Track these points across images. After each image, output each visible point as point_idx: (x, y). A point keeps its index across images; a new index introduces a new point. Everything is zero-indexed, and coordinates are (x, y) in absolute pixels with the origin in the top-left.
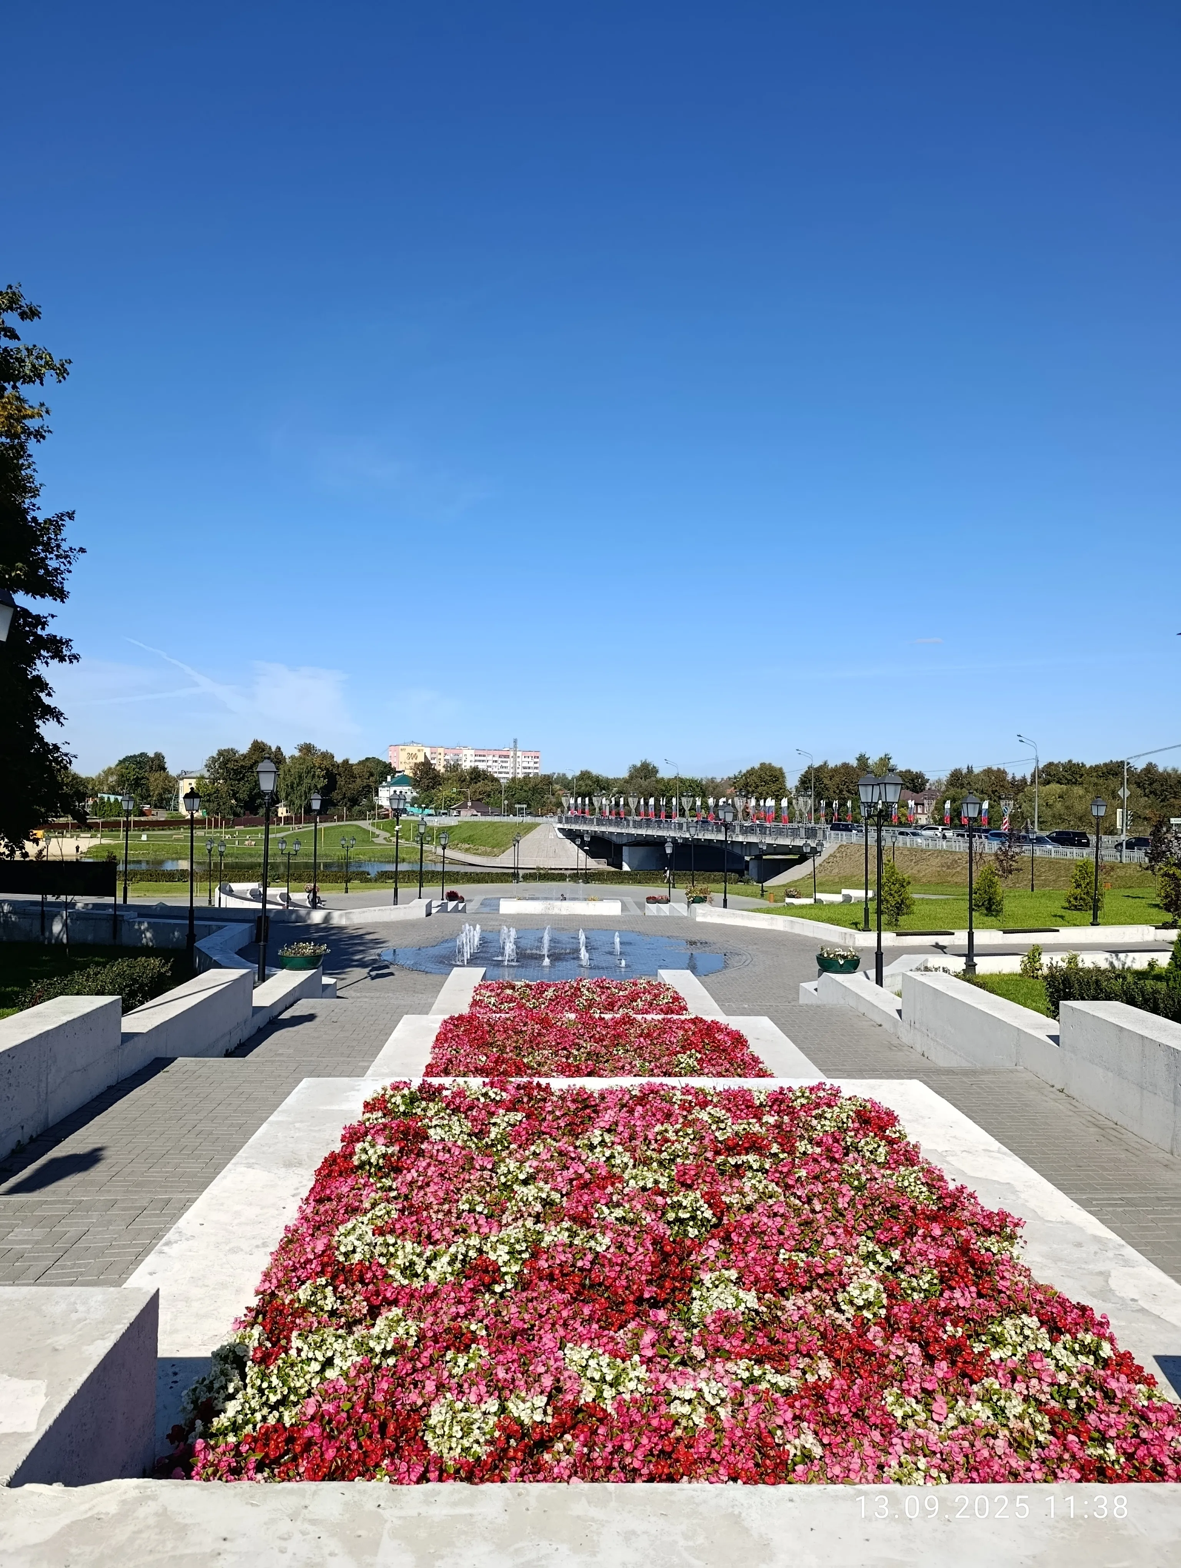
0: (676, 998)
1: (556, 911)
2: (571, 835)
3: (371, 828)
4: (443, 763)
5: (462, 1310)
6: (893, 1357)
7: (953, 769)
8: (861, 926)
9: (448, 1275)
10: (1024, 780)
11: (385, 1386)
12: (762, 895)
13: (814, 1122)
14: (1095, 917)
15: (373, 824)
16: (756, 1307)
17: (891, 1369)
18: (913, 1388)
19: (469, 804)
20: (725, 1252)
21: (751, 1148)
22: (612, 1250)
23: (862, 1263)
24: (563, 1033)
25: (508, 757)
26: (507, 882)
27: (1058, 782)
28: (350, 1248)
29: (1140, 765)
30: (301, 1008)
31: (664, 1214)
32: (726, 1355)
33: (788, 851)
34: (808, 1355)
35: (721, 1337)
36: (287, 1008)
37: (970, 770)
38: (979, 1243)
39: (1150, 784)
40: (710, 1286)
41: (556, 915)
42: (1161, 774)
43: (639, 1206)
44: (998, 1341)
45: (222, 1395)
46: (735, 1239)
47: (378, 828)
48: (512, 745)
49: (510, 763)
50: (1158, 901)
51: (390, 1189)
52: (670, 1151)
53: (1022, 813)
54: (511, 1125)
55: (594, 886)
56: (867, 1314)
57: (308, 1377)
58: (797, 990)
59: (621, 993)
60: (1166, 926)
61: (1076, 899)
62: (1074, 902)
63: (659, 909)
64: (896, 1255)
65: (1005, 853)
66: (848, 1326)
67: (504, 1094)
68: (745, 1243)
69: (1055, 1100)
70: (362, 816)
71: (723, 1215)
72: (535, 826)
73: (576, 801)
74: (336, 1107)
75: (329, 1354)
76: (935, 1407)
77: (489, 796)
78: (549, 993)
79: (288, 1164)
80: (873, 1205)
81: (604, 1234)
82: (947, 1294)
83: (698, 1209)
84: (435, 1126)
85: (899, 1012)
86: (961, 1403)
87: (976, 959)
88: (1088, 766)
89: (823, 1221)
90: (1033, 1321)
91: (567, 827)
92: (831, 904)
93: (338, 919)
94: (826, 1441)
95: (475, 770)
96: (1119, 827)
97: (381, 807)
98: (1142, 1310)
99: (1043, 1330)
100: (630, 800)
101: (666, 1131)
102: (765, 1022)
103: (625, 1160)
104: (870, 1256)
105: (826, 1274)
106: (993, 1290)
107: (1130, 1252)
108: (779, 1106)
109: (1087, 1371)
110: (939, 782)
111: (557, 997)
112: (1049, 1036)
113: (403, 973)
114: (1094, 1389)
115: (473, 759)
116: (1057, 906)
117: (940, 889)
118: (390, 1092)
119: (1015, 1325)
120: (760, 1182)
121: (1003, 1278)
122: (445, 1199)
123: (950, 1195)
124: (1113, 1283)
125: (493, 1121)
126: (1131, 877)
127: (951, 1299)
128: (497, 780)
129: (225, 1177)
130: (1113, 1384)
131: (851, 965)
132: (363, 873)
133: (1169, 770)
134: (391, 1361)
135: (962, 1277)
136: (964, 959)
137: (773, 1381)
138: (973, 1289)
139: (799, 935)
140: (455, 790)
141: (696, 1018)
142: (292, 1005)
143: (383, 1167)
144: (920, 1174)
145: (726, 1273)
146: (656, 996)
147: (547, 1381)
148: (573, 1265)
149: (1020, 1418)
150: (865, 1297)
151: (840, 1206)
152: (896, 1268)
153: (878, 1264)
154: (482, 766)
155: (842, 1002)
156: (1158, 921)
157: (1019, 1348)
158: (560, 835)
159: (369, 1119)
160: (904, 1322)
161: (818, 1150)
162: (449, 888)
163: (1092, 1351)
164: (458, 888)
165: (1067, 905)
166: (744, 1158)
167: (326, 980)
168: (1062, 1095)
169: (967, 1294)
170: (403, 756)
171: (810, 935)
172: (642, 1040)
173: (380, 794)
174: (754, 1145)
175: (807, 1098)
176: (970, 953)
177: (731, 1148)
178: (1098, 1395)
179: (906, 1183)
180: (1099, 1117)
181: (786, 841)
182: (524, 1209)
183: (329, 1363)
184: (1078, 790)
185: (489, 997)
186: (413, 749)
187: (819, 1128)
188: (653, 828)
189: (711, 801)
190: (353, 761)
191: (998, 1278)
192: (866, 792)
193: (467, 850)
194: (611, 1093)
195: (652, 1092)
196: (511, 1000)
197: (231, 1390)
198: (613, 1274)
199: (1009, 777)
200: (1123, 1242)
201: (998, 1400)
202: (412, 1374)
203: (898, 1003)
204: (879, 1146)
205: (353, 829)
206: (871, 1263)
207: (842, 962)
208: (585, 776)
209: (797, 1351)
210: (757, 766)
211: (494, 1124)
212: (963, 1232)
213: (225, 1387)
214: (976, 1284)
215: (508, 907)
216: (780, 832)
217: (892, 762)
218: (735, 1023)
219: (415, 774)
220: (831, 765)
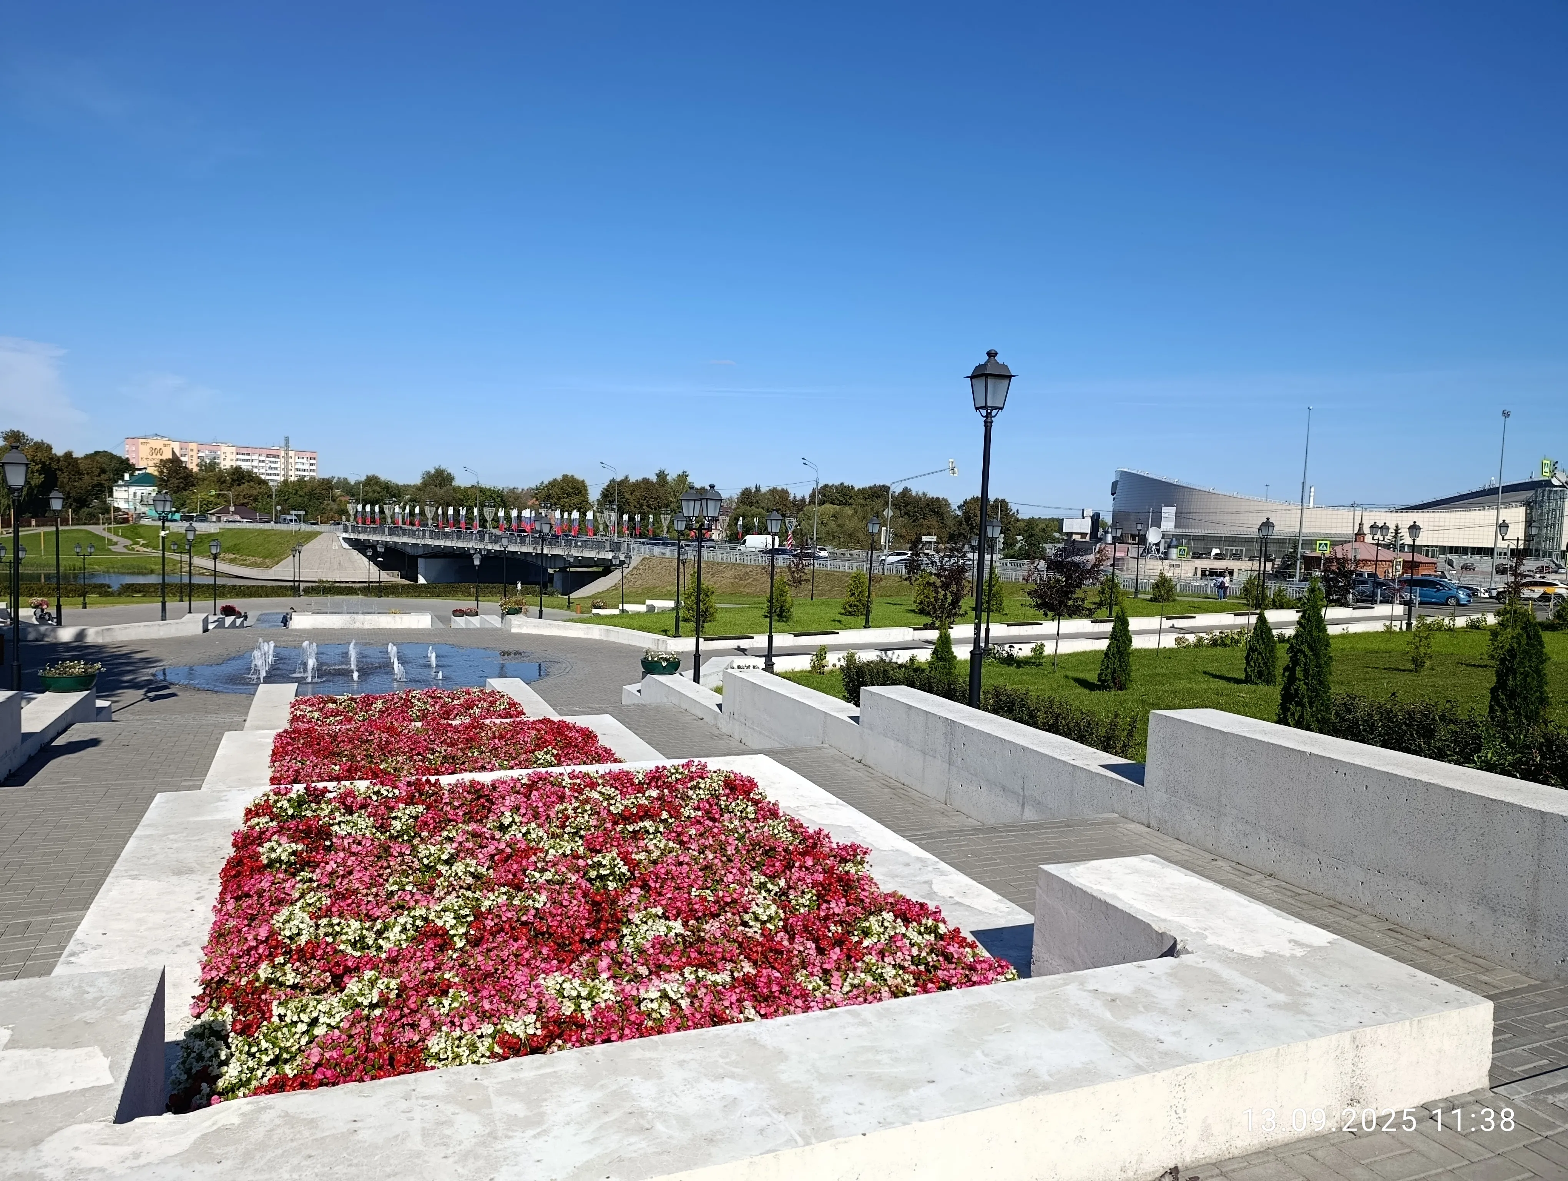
0: (512, 704)
1: (358, 625)
2: (359, 546)
3: (106, 534)
4: (196, 461)
5: (431, 965)
6: (796, 952)
7: (744, 488)
8: (672, 631)
9: (402, 942)
10: (803, 499)
11: (381, 1030)
12: (569, 607)
13: (690, 793)
14: (867, 621)
15: (109, 530)
16: (683, 932)
17: (796, 961)
18: (815, 970)
19: (232, 509)
20: (645, 897)
21: (644, 816)
22: (548, 906)
23: (756, 892)
24: (414, 740)
25: (277, 456)
26: (285, 595)
27: (832, 503)
28: (295, 931)
29: (897, 489)
30: (79, 732)
31: (585, 874)
32: (667, 969)
33: (593, 563)
34: (731, 961)
35: (661, 956)
36: (59, 734)
37: (758, 489)
38: (840, 869)
39: (905, 506)
40: (639, 923)
41: (358, 629)
42: (914, 498)
43: (564, 869)
44: (866, 933)
45: (215, 1062)
46: (653, 885)
47: (116, 534)
48: (283, 444)
49: (280, 464)
50: (914, 607)
51: (311, 880)
52: (574, 825)
53: (801, 530)
54: (412, 817)
55: (391, 600)
56: (769, 926)
57: (297, 1036)
58: (619, 692)
59: (456, 702)
60: (926, 627)
61: (850, 606)
62: (849, 609)
63: (467, 622)
64: (782, 882)
65: (797, 566)
66: (758, 936)
67: (395, 791)
68: (662, 887)
69: (855, 769)
70: (93, 519)
71: (634, 870)
72: (316, 534)
73: (364, 508)
74: (209, 818)
75: (315, 1015)
76: (833, 980)
77: (256, 500)
78: (379, 705)
79: (179, 873)
80: (754, 849)
81: (539, 893)
82: (824, 906)
83: (615, 866)
84: (339, 823)
85: (720, 706)
86: (851, 975)
87: (774, 659)
88: (856, 489)
89: (720, 864)
90: (889, 916)
91: (353, 536)
92: (638, 614)
93: (93, 636)
94: (762, 1012)
95: (237, 471)
96: (883, 543)
97: (117, 509)
98: (958, 903)
99: (899, 920)
100: (427, 509)
101: (566, 809)
102: (608, 719)
103: (540, 834)
104: (762, 886)
105: (732, 902)
106: (856, 900)
107: (943, 865)
108: (657, 782)
109: (931, 944)
110: (730, 499)
111: (387, 709)
112: (850, 717)
113: (188, 694)
114: (937, 956)
115: (234, 457)
116: (834, 612)
117: (733, 599)
118: (273, 798)
119: (878, 921)
120: (660, 841)
121: (863, 890)
122: (371, 884)
123: (811, 837)
124: (935, 888)
125: (394, 814)
126: (891, 587)
127: (828, 909)
128: (265, 482)
129: (109, 890)
130: (951, 949)
131: (673, 666)
132: (102, 586)
133: (920, 494)
134: (377, 1012)
135: (835, 892)
136: (763, 659)
137: (713, 979)
138: (843, 900)
139: (615, 643)
140: (213, 493)
141: (544, 719)
142: (64, 731)
143: (295, 863)
144: (787, 823)
145: (654, 911)
146: (492, 703)
147: (533, 1004)
148: (518, 920)
149: (895, 977)
150: (768, 913)
151: (729, 853)
152: (784, 893)
153: (769, 891)
154: (245, 466)
155: (665, 700)
156: (917, 624)
157: (882, 936)
158: (346, 546)
159: (258, 824)
160: (799, 928)
161: (700, 813)
162: (222, 602)
163: (934, 930)
164: (237, 603)
165: (843, 611)
166: (641, 824)
167: (100, 703)
168: (860, 765)
169: (839, 903)
170: (144, 451)
171: (625, 642)
172: (496, 741)
173: (115, 494)
174: (646, 813)
175: (681, 773)
176: (769, 655)
177: (626, 817)
178: (941, 959)
179: (776, 831)
180: (891, 781)
181: (592, 554)
182: (455, 883)
183: (314, 1022)
184: (848, 510)
185: (312, 711)
186: (157, 443)
187: (694, 797)
188: (453, 539)
189: (514, 513)
190: (78, 454)
191: (859, 890)
192: (688, 506)
193: (232, 561)
194: (502, 782)
195: (541, 779)
196: (337, 713)
197: (223, 1057)
198: (555, 923)
199: (791, 497)
200: (937, 860)
201: (877, 969)
202: (401, 1019)
203: (719, 699)
204: (747, 806)
205: (82, 535)
206: (763, 892)
207: (664, 664)
208: (372, 481)
209: (724, 958)
210: (559, 477)
211: (395, 818)
212: (828, 862)
213: (217, 1055)
214: (845, 896)
215: (301, 622)
216: (585, 545)
217: (689, 479)
218: (581, 721)
219: (161, 472)
220: (632, 479)
